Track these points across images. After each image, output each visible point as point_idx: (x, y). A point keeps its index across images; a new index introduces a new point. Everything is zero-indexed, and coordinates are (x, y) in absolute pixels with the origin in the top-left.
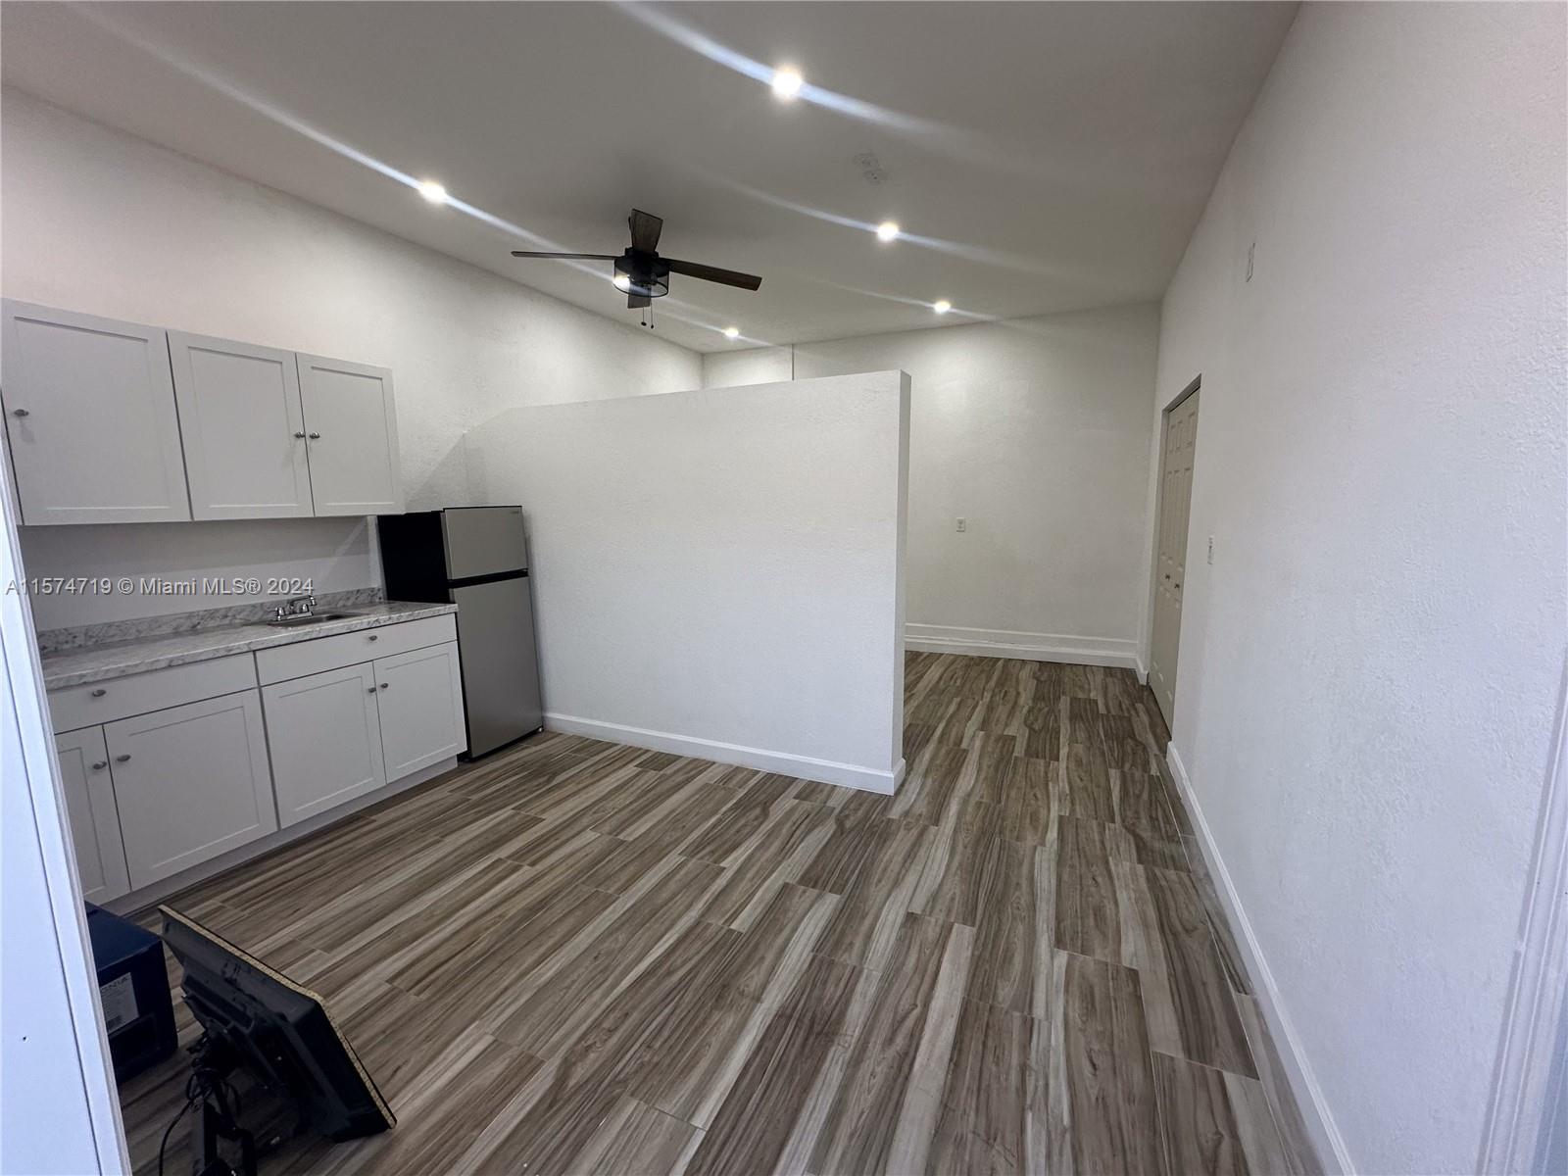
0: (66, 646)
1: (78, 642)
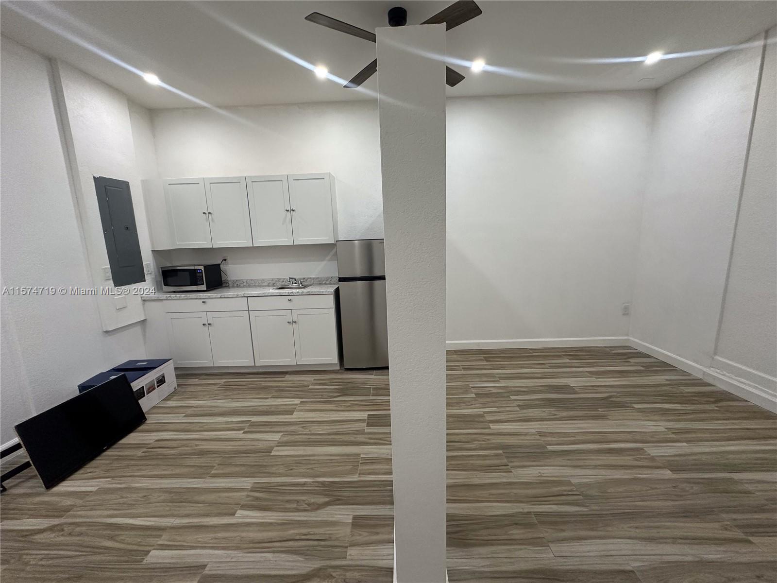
0: (242, 285)
1: (245, 284)
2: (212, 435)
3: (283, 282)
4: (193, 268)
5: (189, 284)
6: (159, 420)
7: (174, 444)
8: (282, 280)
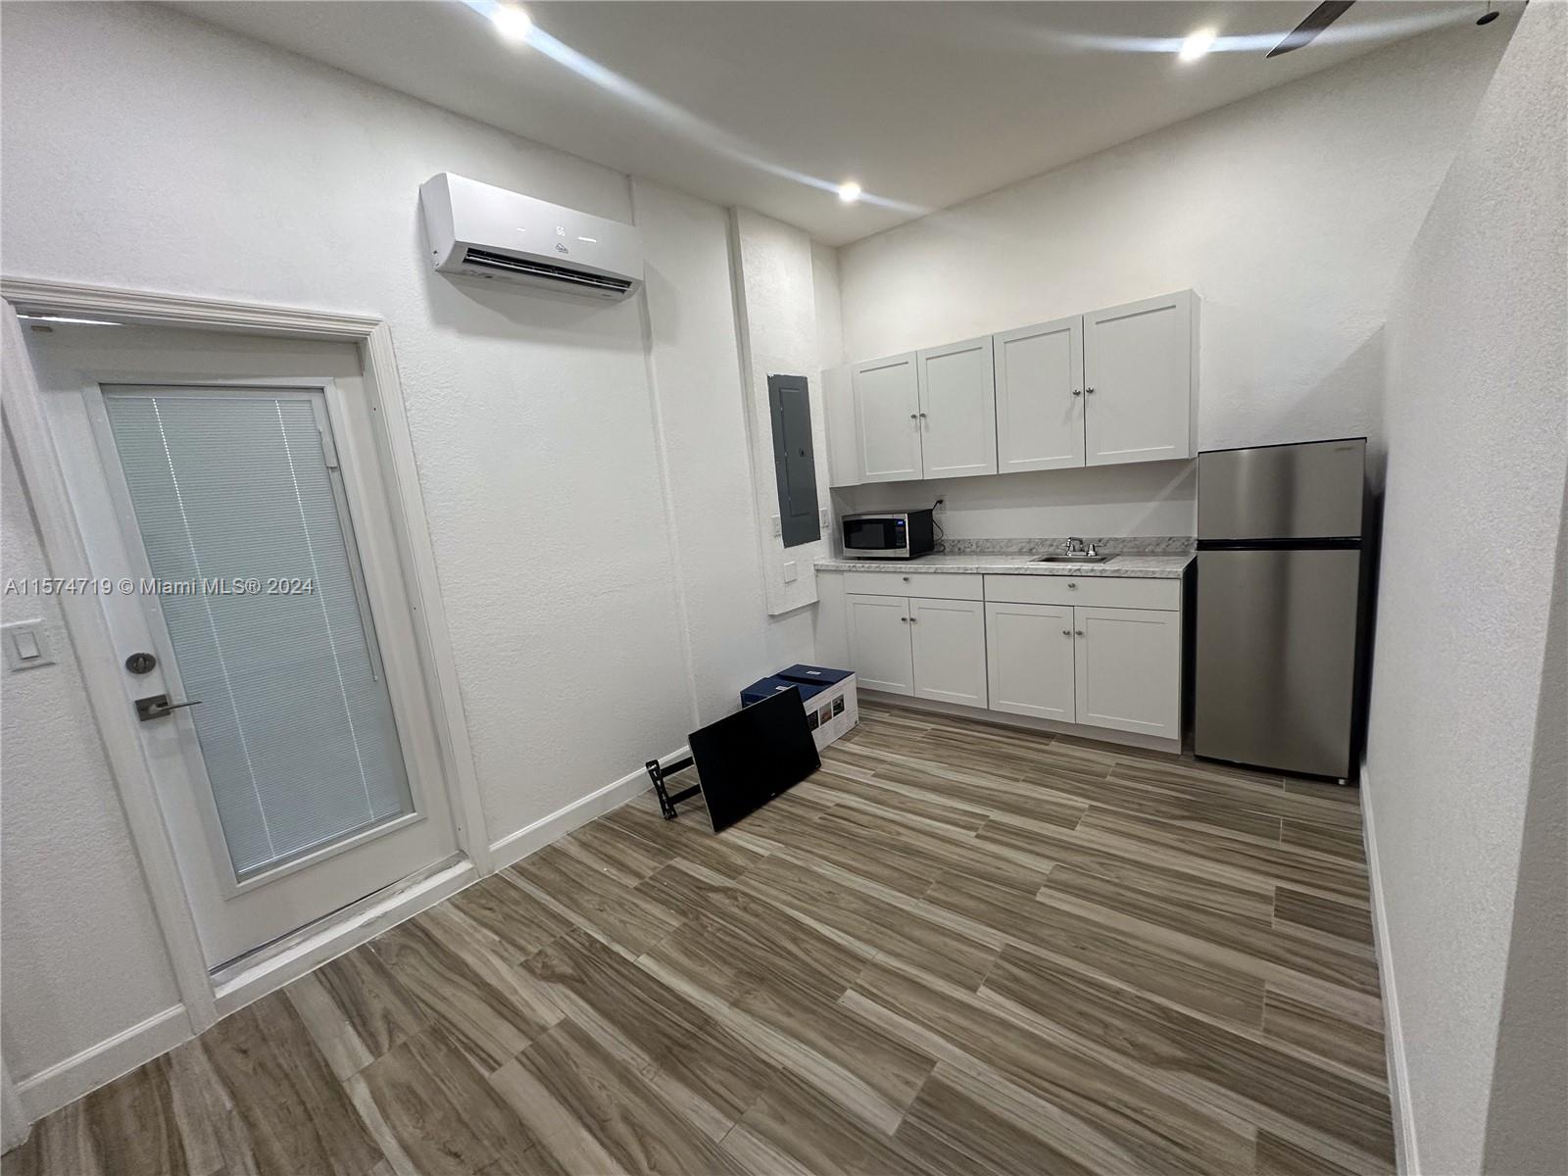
2: (923, 823)
3: (1052, 545)
4: (889, 517)
5: (883, 546)
6: (840, 772)
7: (864, 819)
8: (1048, 543)
